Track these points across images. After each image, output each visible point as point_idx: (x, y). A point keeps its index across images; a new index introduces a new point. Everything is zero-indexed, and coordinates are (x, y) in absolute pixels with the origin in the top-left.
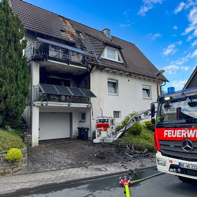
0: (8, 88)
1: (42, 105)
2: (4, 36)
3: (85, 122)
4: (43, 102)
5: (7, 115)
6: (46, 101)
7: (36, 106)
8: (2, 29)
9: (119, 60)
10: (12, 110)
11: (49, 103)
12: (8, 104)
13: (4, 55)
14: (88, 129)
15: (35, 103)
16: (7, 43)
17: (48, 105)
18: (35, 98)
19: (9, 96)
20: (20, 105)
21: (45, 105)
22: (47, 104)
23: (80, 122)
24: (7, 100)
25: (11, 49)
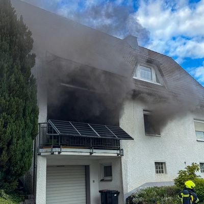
0: (14, 127)
1: (53, 154)
2: (8, 50)
3: (111, 180)
4: (54, 150)
5: (8, 172)
6: (59, 147)
7: (43, 156)
8: (5, 40)
9: (158, 81)
10: (16, 163)
11: (63, 150)
12: (13, 153)
13: (8, 78)
14: (118, 193)
15: (41, 150)
16: (12, 59)
17: (62, 153)
18: (41, 142)
19: (15, 140)
20: (27, 154)
21: (57, 153)
22: (59, 153)
23: (102, 180)
24: (12, 147)
25: (17, 68)
